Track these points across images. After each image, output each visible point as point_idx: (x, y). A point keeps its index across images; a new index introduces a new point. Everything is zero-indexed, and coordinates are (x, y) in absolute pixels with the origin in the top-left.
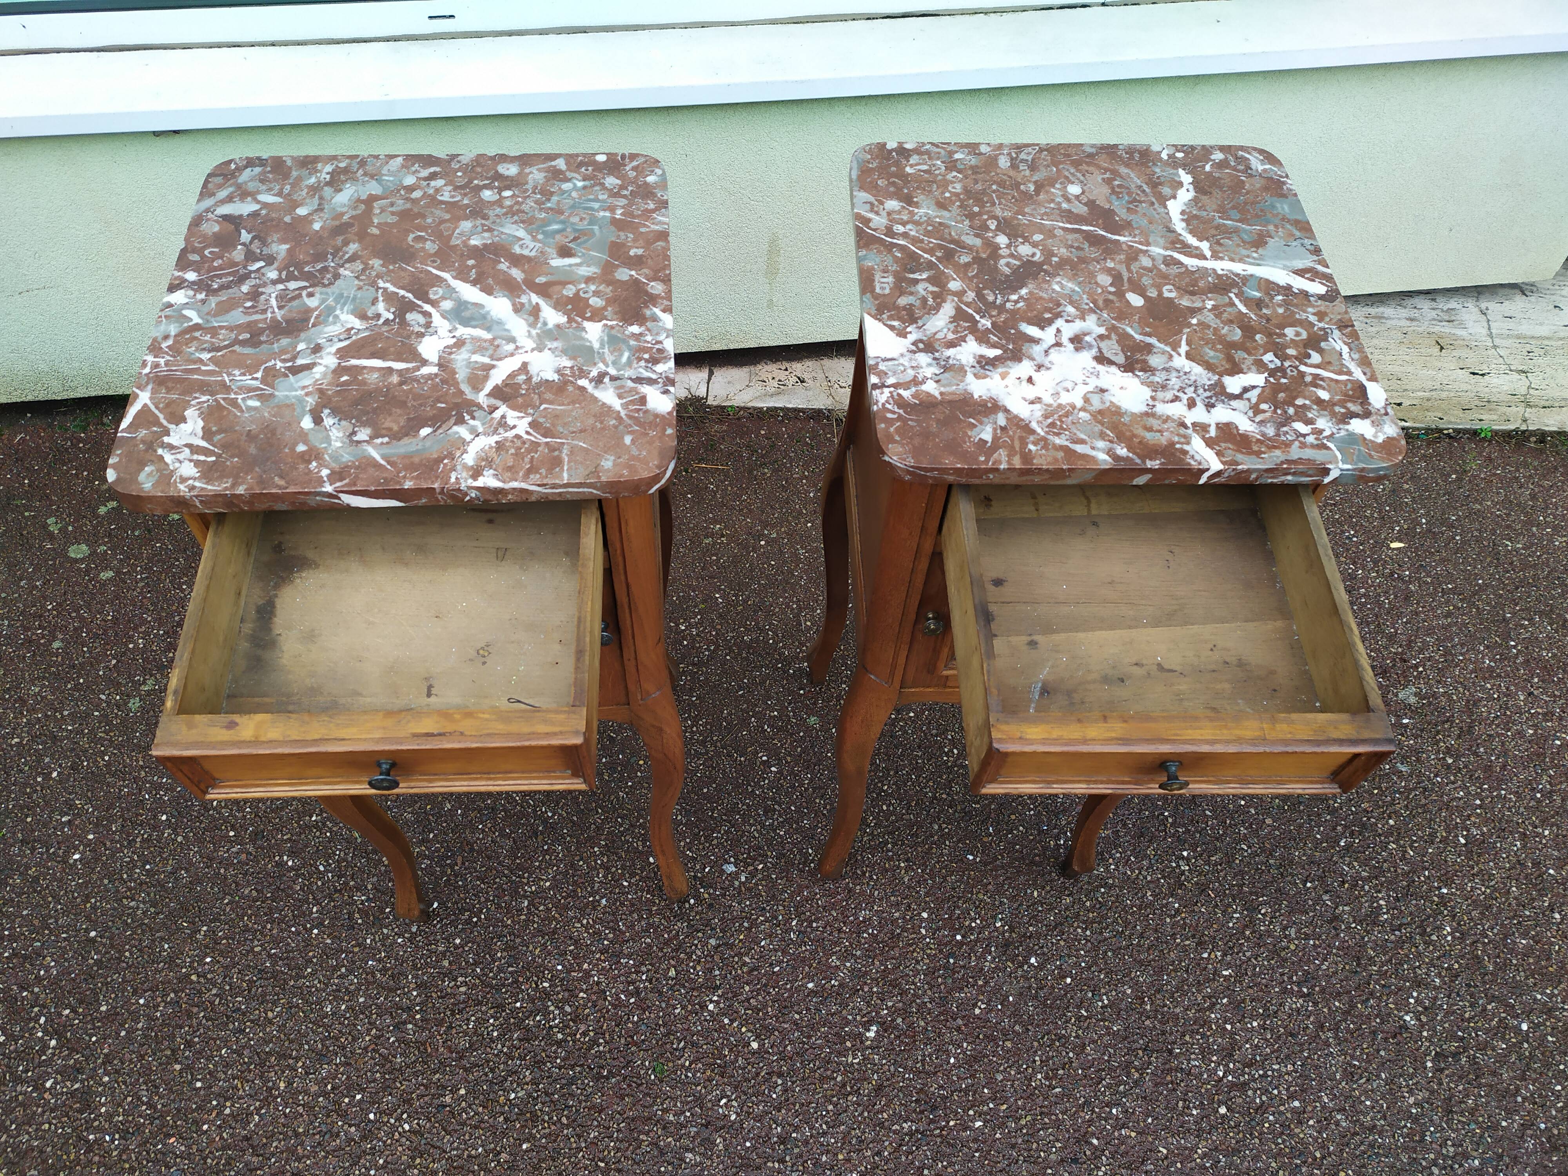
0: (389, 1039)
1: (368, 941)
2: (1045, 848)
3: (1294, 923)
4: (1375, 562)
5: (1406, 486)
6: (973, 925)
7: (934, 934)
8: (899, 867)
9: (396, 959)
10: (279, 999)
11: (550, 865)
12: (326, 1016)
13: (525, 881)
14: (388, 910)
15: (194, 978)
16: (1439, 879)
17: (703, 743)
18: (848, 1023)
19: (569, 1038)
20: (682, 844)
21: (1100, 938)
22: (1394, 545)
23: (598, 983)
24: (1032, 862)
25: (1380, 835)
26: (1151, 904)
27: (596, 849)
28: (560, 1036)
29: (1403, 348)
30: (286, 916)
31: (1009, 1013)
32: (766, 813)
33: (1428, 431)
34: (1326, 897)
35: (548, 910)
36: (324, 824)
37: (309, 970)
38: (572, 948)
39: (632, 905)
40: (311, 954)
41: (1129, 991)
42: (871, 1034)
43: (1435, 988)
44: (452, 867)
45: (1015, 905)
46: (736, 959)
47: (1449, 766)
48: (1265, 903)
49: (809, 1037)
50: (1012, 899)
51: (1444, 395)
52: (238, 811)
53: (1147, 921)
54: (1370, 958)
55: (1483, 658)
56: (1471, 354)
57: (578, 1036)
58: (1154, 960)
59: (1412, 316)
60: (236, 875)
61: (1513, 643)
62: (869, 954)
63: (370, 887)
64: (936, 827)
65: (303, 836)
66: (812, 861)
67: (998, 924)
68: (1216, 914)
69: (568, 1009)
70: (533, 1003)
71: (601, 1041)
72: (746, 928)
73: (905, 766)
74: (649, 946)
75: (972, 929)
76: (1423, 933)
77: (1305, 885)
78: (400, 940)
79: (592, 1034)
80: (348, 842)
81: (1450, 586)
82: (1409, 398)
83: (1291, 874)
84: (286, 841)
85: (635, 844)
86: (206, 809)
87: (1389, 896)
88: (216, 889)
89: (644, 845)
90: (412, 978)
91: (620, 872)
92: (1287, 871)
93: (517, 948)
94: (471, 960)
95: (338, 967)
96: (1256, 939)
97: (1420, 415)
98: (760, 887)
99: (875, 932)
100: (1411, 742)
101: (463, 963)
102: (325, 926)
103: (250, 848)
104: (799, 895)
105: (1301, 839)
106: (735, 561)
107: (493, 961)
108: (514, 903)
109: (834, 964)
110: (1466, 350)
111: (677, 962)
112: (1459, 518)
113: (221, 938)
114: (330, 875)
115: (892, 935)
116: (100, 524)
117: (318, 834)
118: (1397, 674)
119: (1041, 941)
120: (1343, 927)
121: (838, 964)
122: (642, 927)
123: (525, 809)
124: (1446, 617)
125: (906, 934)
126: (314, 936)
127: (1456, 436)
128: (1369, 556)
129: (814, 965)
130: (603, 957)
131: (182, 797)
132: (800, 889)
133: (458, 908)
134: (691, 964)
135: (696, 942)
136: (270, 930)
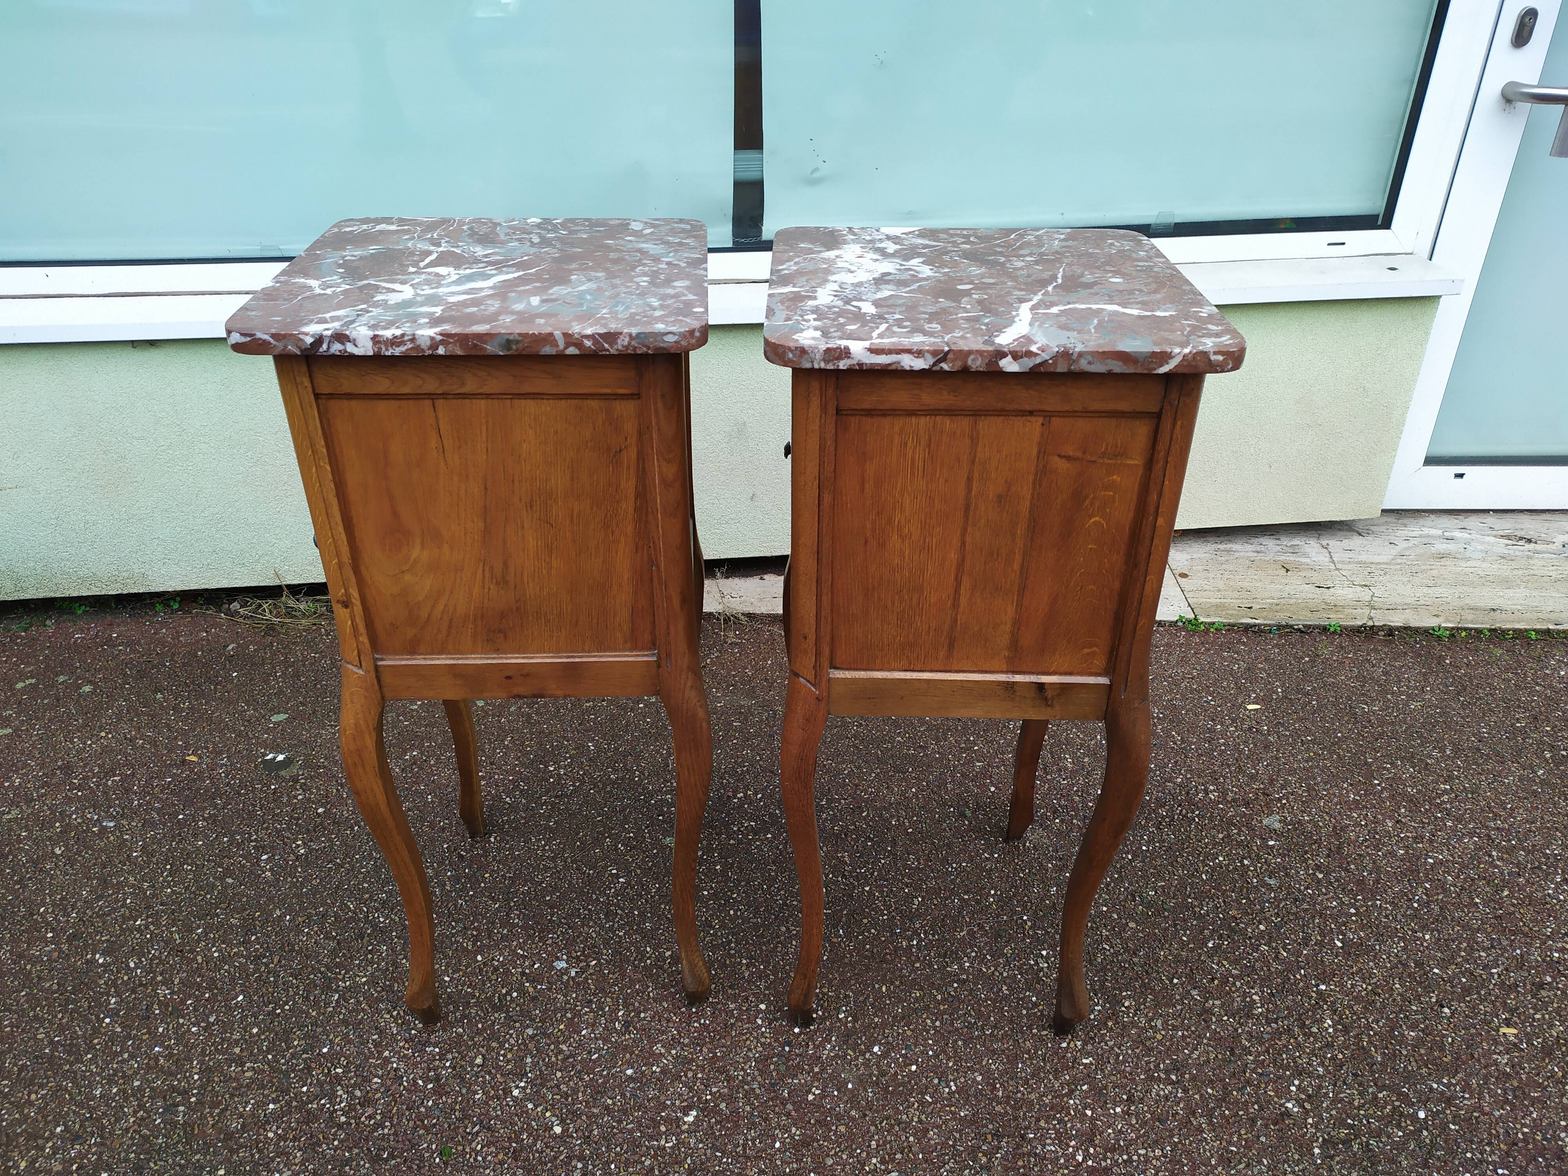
0: (156, 1120)
1: (161, 1030)
2: (896, 949)
3: (1161, 1015)
4: (1234, 720)
5: (1260, 666)
6: (814, 1016)
7: (770, 1024)
8: (740, 963)
9: (186, 1046)
10: (48, 1082)
11: (372, 963)
12: (94, 1098)
13: (340, 977)
14: (189, 1002)
16: (1317, 978)
17: (553, 859)
18: (665, 1107)
19: (353, 1121)
20: (515, 943)
21: (951, 1028)
22: (1250, 707)
23: (396, 1070)
24: (883, 960)
25: (1250, 938)
26: (1006, 998)
28: (343, 1119)
29: (1251, 572)
30: (81, 1007)
31: (845, 1098)
32: (607, 916)
33: (1279, 627)
34: (1194, 993)
35: (359, 1003)
36: (147, 928)
37: (89, 1056)
38: (376, 1037)
39: (450, 996)
40: (96, 1041)
41: (979, 1078)
42: (690, 1119)
43: (1319, 1076)
44: (267, 965)
45: (861, 999)
46: (552, 1047)
47: (1319, 881)
48: (1129, 997)
49: (620, 1122)
50: (857, 993)
51: (1293, 601)
52: (62, 916)
53: (1002, 1012)
54: (1245, 1048)
55: (1347, 792)
56: (1315, 574)
57: (363, 1119)
58: (1008, 1048)
59: (1258, 550)
60: (42, 971)
61: (1376, 782)
62: (698, 1042)
63: (177, 981)
64: (783, 929)
65: (122, 938)
66: (649, 958)
67: (841, 1016)
69: (358, 1093)
70: (322, 1086)
71: (387, 1124)
72: (568, 1019)
73: (757, 878)
74: (460, 1035)
76: (1303, 1026)
77: (1171, 982)
78: (194, 1029)
79: (379, 1117)
80: (167, 943)
81: (1309, 738)
82: (1259, 603)
83: (1156, 971)
84: (103, 942)
85: (465, 945)
86: (32, 915)
87: (1263, 992)
88: (16, 983)
89: (474, 945)
90: (197, 1064)
91: (443, 968)
92: (1152, 968)
93: (317, 1037)
94: (264, 1048)
95: (121, 1053)
96: (1119, 1030)
97: (1270, 616)
98: (590, 981)
99: (707, 1022)
100: (1279, 860)
101: (256, 1050)
102: (119, 1016)
103: (65, 947)
104: (630, 988)
105: (1166, 941)
106: (613, 718)
107: (288, 1048)
108: (323, 997)
109: (657, 1051)
110: (1311, 572)
111: (487, 1050)
112: (1314, 689)
113: (6, 1026)
114: (139, 971)
115: (725, 1025)
116: (14, 695)
117: (138, 936)
118: (1260, 805)
119: (887, 1031)
120: (1214, 1020)
121: (663, 1051)
122: (456, 1017)
123: (356, 915)
124: (1307, 761)
125: (740, 1024)
126: (104, 1025)
127: (1306, 631)
128: (1226, 715)
129: (637, 1052)
130: (407, 1046)
131: (10, 905)
132: (632, 983)
133: (263, 1001)
134: (502, 1052)
135: (511, 1032)
136: (60, 1019)
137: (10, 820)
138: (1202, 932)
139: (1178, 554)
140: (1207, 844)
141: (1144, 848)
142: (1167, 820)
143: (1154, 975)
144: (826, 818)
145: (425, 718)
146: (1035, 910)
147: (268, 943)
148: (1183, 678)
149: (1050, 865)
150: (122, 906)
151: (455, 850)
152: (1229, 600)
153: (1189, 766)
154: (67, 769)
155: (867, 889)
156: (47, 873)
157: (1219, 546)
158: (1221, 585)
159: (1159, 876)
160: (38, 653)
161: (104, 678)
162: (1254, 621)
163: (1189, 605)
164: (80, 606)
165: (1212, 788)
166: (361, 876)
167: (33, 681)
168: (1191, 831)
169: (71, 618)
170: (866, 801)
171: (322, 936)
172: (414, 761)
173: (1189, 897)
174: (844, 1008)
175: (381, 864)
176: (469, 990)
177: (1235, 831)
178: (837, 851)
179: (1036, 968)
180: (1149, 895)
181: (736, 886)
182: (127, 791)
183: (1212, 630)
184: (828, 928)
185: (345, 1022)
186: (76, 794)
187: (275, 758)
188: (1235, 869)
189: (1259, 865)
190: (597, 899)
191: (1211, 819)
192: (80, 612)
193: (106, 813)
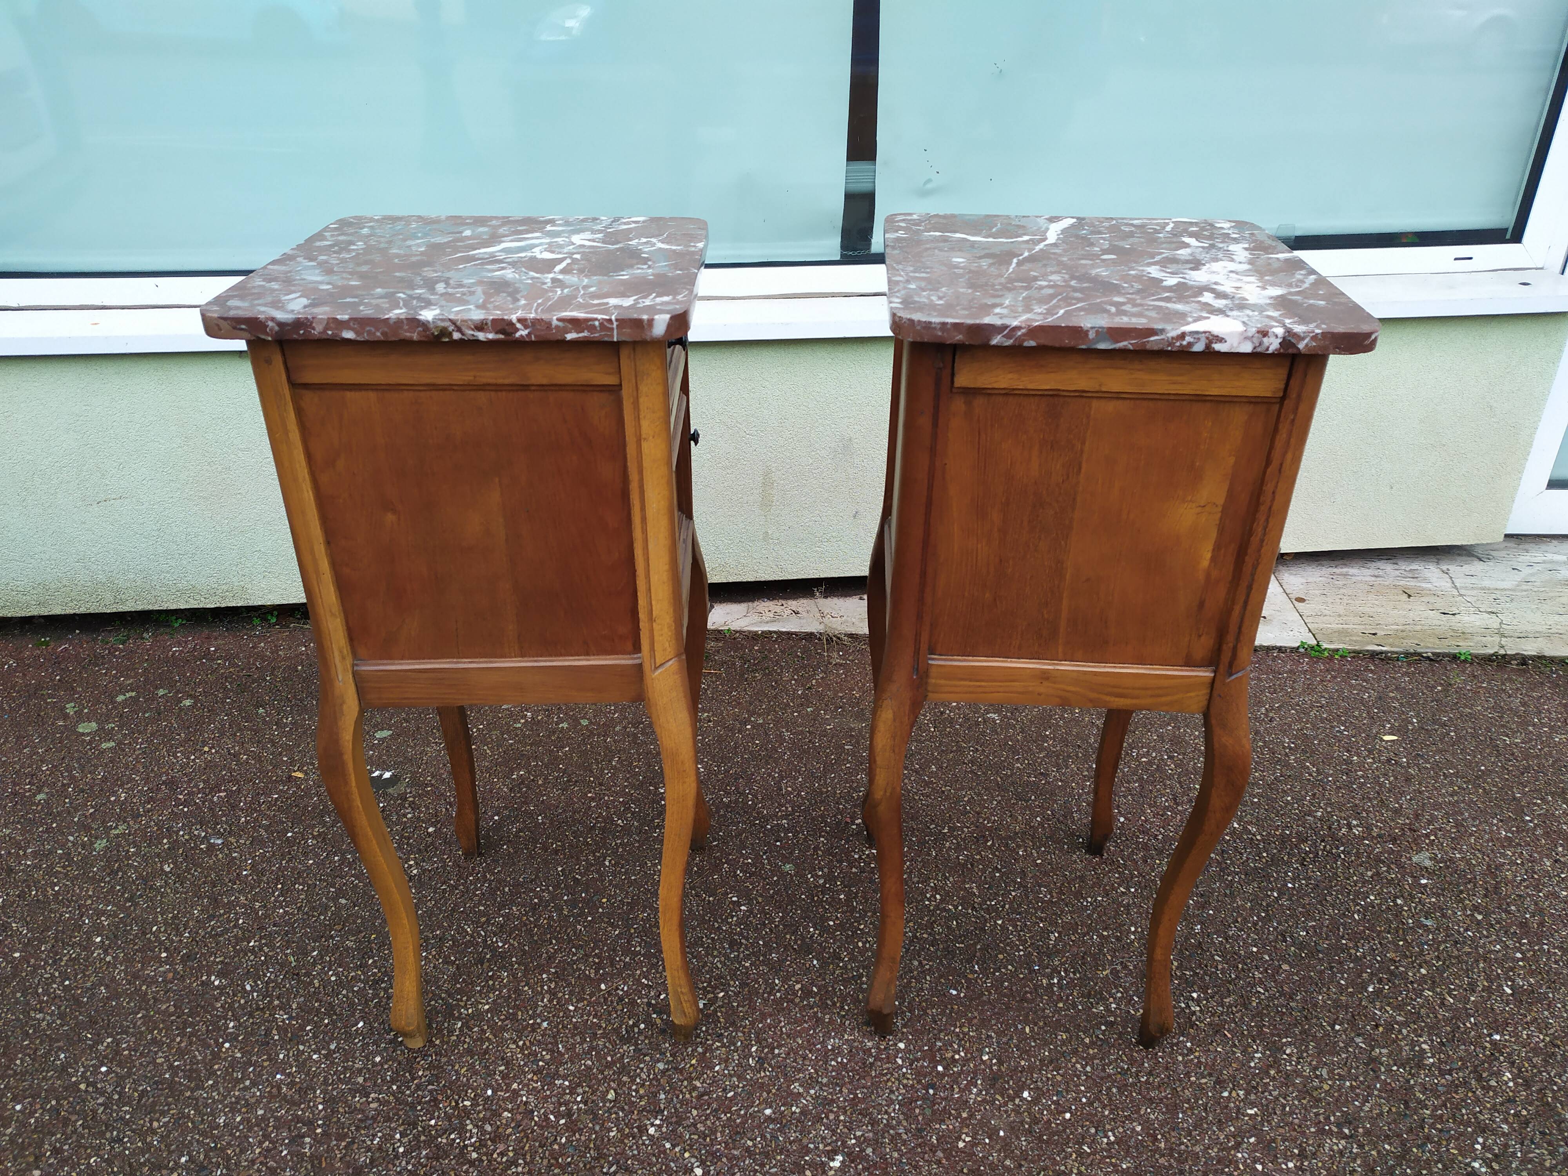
0: (282, 1152)
1: (281, 1056)
2: (1036, 987)
3: (1325, 1064)
4: (1370, 752)
5: (1391, 695)
6: (957, 1057)
7: (911, 1065)
9: (307, 1074)
10: (169, 1110)
11: (493, 989)
12: (218, 1126)
13: (462, 1004)
14: (308, 1028)
15: (83, 1086)
16: (1488, 1027)
18: (808, 1152)
19: (484, 1158)
20: (638, 972)
21: (1103, 1074)
22: (1386, 738)
23: (526, 1103)
24: (1024, 999)
25: (1412, 982)
27: (544, 976)
28: (474, 1155)
29: (1371, 596)
30: (199, 1030)
31: (998, 1147)
32: (731, 946)
33: (1407, 654)
34: (1359, 1040)
36: (261, 949)
37: (211, 1082)
38: (503, 1068)
39: (575, 1027)
40: (216, 1067)
41: (1139, 1128)
42: (836, 1164)
43: (1504, 1134)
44: (386, 990)
45: (1004, 1040)
46: (685, 1083)
47: (1479, 923)
48: (1290, 1044)
49: (762, 1165)
50: (1000, 1034)
51: (1418, 628)
52: (176, 935)
53: (1156, 1059)
54: (1419, 1102)
55: (1498, 829)
56: (1439, 600)
57: (495, 1156)
58: (1166, 1097)
59: (1376, 574)
60: (157, 992)
61: (1528, 818)
62: (837, 1082)
63: (294, 1006)
64: (916, 963)
65: (236, 959)
66: (779, 991)
67: (985, 1058)
68: (1235, 1053)
69: (488, 1128)
70: (450, 1121)
71: (521, 1161)
72: (699, 1054)
74: (589, 1068)
75: (956, 1061)
76: (1479, 1079)
77: (1333, 1028)
78: (315, 1057)
79: (511, 1154)
80: (282, 966)
81: (1451, 771)
82: (1383, 630)
83: (1316, 1017)
84: (218, 963)
85: (587, 972)
86: (144, 934)
87: (1432, 1041)
88: (132, 1004)
89: (597, 973)
90: (321, 1093)
91: (567, 997)
92: (1311, 1014)
93: (442, 1067)
94: (388, 1078)
95: (242, 1080)
96: (1282, 1079)
97: (1397, 642)
98: (719, 1014)
99: (845, 1061)
100: (1433, 900)
101: (379, 1081)
102: (238, 1041)
103: (179, 968)
104: (761, 1022)
105: (1324, 985)
106: (720, 740)
107: (413, 1079)
108: (446, 1024)
109: (796, 1091)
110: (1433, 596)
111: (618, 1085)
112: (1450, 719)
113: (124, 1049)
114: (255, 994)
115: (864, 1064)
116: (115, 708)
117: (252, 958)
118: (1408, 842)
119: (1035, 1075)
120: (1383, 1069)
121: (801, 1090)
122: (584, 1049)
123: (475, 939)
124: (1452, 796)
125: (879, 1064)
126: (224, 1050)
127: (1436, 659)
128: (1362, 746)
129: (774, 1091)
130: (535, 1078)
131: (123, 923)
132: (763, 1017)
133: (384, 1028)
134: (634, 1087)
135: (642, 1066)
136: (179, 1043)
137: (117, 836)
138: (1360, 976)
139: (1292, 577)
140: (1356, 882)
141: (1290, 885)
142: (1311, 856)
143: (1314, 1021)
144: (950, 847)
145: (529, 736)
146: (1181, 950)
147: (385, 967)
148: (1312, 707)
149: (1191, 902)
150: (235, 926)
151: (570, 874)
152: (1351, 626)
153: (1329, 799)
154: (172, 784)
155: (1000, 922)
156: (158, 890)
157: (1335, 570)
158: (1341, 609)
159: (1308, 915)
160: (137, 666)
161: (204, 692)
162: (1381, 648)
163: (1310, 631)
164: (177, 619)
165: (1355, 822)
166: (476, 898)
167: (134, 694)
168: (1337, 868)
169: (168, 630)
170: (990, 829)
171: (441, 961)
172: (522, 781)
173: (1343, 937)
174: (987, 1049)
175: (496, 886)
176: (595, 1020)
177: (1385, 869)
178: (964, 882)
179: (1187, 1011)
180: (1300, 935)
181: (862, 917)
182: (234, 807)
183: (1337, 657)
184: (962, 963)
185: (470, 1052)
186: (182, 809)
187: (381, 776)
188: (1388, 908)
189: (1414, 905)
190: (719, 928)
191: (1358, 855)
192: (176, 625)
193: (214, 829)
